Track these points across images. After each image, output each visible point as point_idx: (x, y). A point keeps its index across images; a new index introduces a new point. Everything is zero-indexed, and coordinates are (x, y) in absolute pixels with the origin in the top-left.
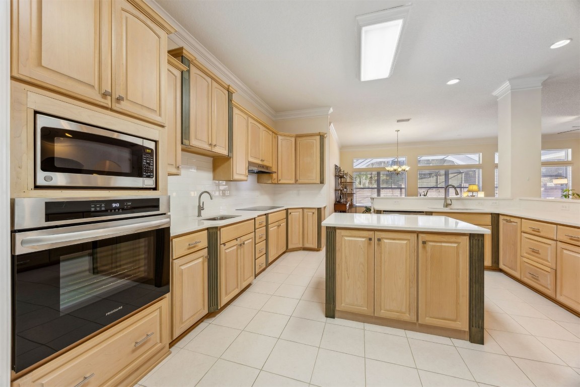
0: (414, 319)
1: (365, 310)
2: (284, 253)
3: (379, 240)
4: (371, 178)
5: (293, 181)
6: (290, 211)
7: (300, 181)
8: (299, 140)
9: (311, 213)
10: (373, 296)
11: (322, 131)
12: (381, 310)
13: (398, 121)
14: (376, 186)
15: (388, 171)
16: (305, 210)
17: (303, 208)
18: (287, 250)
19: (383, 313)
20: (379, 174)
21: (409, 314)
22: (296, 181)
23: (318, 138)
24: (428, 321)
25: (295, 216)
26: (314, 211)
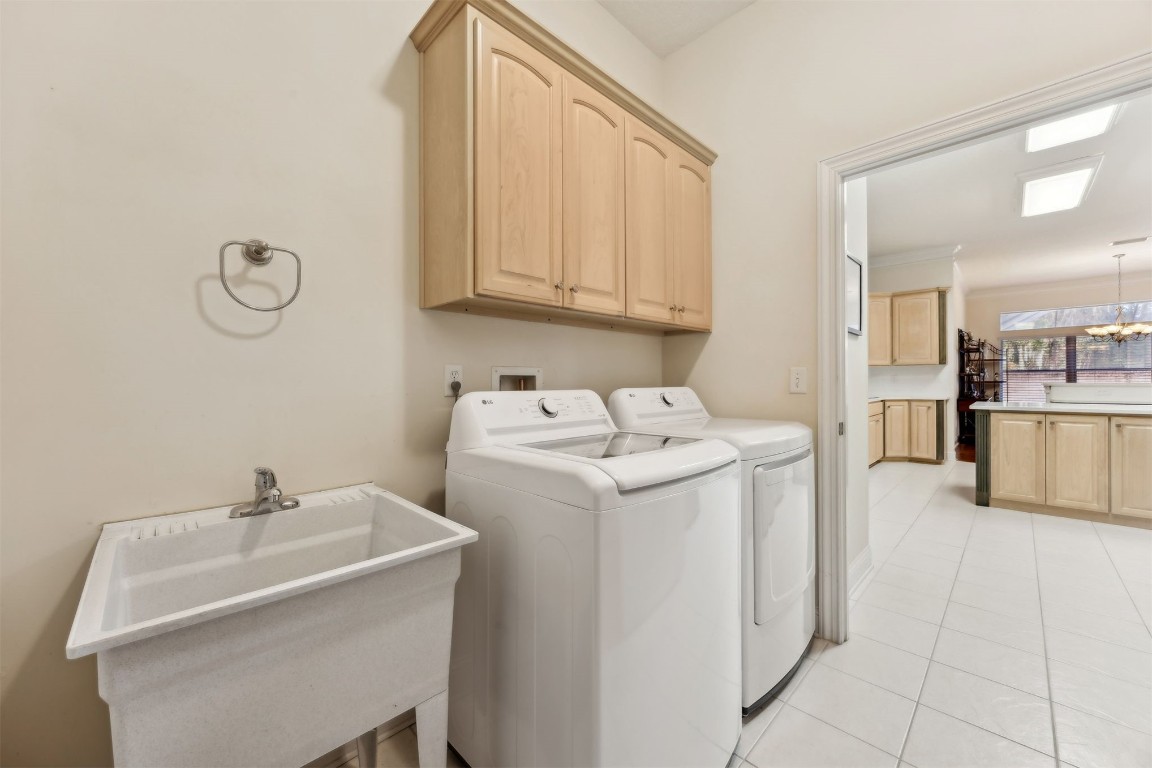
0: (1104, 508)
1: (1032, 497)
2: (878, 462)
3: (1052, 423)
4: (1052, 345)
5: (888, 361)
6: (887, 404)
7: (899, 361)
8: (898, 302)
9: (925, 408)
10: (1044, 483)
11: (942, 285)
12: (1056, 498)
13: (1116, 243)
14: (1064, 366)
15: (1093, 336)
16: (914, 404)
17: (909, 401)
18: (884, 459)
19: (1060, 502)
20: (1071, 341)
21: (1098, 503)
22: (893, 361)
23: (935, 296)
24: (1126, 510)
25: (897, 412)
26: (929, 404)
